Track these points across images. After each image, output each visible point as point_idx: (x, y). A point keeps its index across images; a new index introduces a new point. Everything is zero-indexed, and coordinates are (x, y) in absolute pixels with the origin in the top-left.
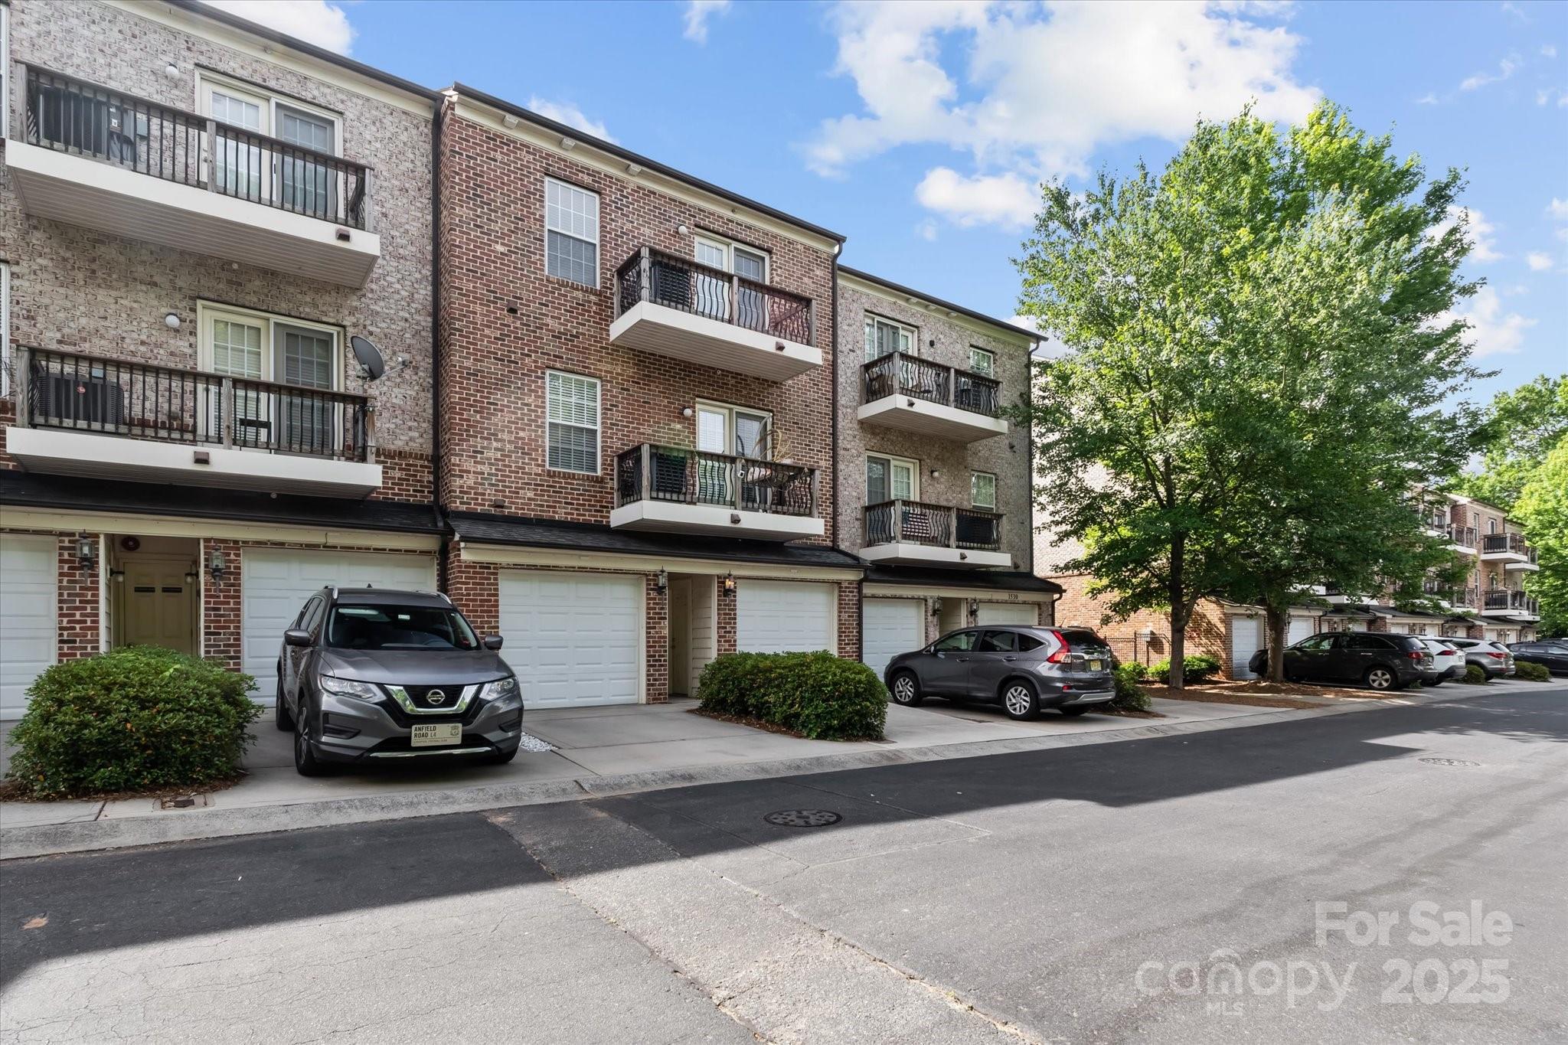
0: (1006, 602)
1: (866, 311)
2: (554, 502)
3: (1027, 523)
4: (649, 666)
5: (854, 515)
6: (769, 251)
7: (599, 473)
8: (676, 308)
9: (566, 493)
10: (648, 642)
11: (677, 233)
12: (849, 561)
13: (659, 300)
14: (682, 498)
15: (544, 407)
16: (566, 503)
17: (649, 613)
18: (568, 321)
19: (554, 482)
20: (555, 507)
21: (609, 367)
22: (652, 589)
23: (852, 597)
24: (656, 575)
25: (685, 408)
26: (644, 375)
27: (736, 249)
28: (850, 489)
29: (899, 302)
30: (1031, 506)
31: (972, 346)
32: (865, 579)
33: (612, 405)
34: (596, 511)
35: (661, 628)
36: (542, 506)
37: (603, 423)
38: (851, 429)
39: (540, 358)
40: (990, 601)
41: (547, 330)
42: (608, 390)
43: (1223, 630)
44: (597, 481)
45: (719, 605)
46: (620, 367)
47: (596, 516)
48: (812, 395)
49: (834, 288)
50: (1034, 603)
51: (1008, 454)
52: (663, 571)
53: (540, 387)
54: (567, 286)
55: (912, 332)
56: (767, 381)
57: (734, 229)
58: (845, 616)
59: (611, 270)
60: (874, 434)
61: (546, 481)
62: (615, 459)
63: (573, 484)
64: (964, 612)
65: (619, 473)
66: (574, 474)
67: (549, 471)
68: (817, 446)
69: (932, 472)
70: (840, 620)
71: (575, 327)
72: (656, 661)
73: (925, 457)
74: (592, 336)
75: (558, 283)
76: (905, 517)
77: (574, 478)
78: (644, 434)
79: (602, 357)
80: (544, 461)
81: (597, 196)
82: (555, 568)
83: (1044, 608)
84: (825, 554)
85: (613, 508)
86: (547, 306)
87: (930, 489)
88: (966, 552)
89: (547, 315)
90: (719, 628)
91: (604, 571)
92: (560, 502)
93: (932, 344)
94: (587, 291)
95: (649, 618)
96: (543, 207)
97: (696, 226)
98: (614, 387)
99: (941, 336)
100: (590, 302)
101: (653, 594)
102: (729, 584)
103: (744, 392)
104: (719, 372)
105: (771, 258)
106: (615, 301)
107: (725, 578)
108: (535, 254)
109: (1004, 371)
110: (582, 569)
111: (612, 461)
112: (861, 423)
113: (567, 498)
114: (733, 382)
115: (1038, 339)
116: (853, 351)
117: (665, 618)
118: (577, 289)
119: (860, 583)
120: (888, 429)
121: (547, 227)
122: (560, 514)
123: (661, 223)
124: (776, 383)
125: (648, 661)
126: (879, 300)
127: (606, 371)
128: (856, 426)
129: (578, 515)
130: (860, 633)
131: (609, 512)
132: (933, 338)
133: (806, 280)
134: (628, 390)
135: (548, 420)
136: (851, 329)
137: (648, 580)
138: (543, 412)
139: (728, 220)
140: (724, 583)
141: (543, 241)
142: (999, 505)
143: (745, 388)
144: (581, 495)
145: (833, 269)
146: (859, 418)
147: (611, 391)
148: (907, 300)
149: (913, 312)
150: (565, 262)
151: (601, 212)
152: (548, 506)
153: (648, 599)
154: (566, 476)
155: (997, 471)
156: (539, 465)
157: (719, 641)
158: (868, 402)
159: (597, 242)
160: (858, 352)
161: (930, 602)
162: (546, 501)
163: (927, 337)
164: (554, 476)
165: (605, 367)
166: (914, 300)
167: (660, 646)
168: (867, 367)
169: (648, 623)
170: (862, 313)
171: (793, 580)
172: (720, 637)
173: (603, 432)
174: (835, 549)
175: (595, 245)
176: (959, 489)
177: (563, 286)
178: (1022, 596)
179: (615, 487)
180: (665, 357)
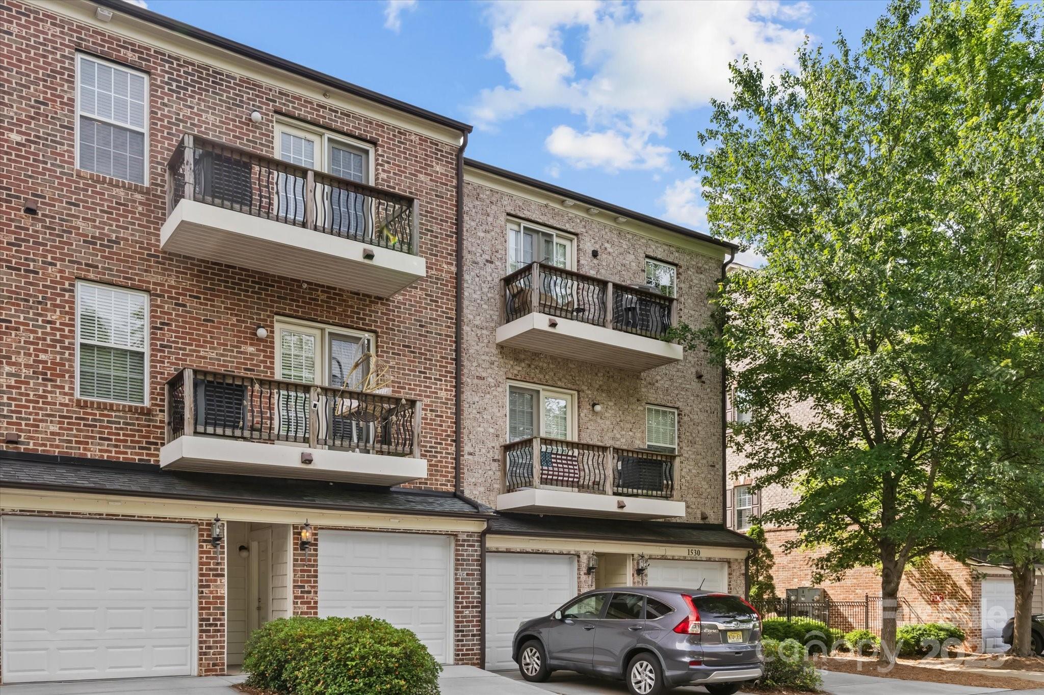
0: (685, 559)
1: (509, 214)
2: (86, 437)
3: (719, 466)
4: (201, 631)
5: (491, 455)
6: (374, 143)
7: (147, 403)
8: (232, 209)
9: (101, 427)
10: (201, 603)
11: (250, 120)
12: (467, 508)
13: (209, 199)
14: (238, 433)
15: (73, 326)
16: (101, 438)
17: (201, 569)
18: (105, 223)
19: (85, 413)
20: (87, 443)
21: (159, 279)
22: (205, 541)
23: (473, 552)
24: (209, 524)
25: (259, 327)
26: (205, 288)
27: (330, 140)
28: (486, 425)
29: (552, 204)
30: (725, 447)
31: (647, 257)
32: (488, 531)
33: (162, 324)
34: (140, 448)
35: (217, 586)
36: (70, 442)
37: (152, 344)
38: (487, 354)
39: (67, 267)
40: (664, 558)
41: (77, 234)
42: (158, 306)
43: (969, 593)
44: (142, 413)
45: (296, 560)
46: (174, 278)
47: (142, 454)
48: (428, 314)
49: (459, 188)
50: (722, 561)
51: (695, 385)
52: (217, 520)
53: (67, 302)
54: (104, 182)
55: (571, 240)
56: (369, 296)
57: (326, 117)
58: (462, 574)
59: (162, 164)
60: (517, 360)
61: (75, 412)
62: (166, 387)
63: (111, 416)
64: (630, 569)
65: (170, 403)
66: (111, 405)
67: (78, 401)
68: (435, 374)
69: (594, 405)
70: (456, 579)
71: (114, 231)
72: (210, 625)
73: (585, 388)
74: (137, 242)
75: (92, 178)
76: (546, 458)
77: (111, 409)
78: (205, 358)
79: (150, 266)
80: (72, 389)
81: (146, 77)
82: (76, 515)
83: (735, 566)
84: (441, 501)
85: (163, 444)
86: (78, 206)
87: (591, 426)
88: (626, 500)
89: (78, 217)
90: (295, 587)
91: (141, 519)
92: (93, 438)
93: (595, 254)
94: (130, 189)
95: (201, 575)
96: (73, 89)
97: (276, 112)
98: (167, 302)
99: (607, 245)
100: (135, 201)
101: (207, 547)
102: (306, 535)
103: (339, 309)
104: (305, 286)
105: (376, 151)
106: (167, 200)
107: (302, 528)
108: (63, 144)
109: (690, 287)
110: (111, 517)
111: (163, 389)
112: (501, 347)
113: (103, 433)
114: (324, 297)
115: (733, 249)
116: (491, 262)
117: (223, 575)
118: (117, 186)
119: (483, 535)
120: (536, 355)
121: (79, 111)
122: (94, 452)
123: (230, 109)
124: (381, 299)
125: (201, 625)
126: (525, 201)
127: (155, 284)
128: (494, 351)
129: (116, 452)
130: (482, 593)
131: (158, 450)
132: (597, 247)
133: (422, 177)
134: (185, 306)
135: (79, 340)
136: (489, 236)
137: (200, 530)
138: (71, 331)
139: (318, 105)
140: (300, 534)
141: (72, 129)
142: (683, 445)
143: (340, 305)
144: (121, 429)
145: (457, 165)
146: (499, 340)
147: (162, 307)
148: (563, 202)
149: (571, 218)
150: (104, 155)
151: (152, 95)
152: (77, 442)
153: (201, 552)
154: (101, 407)
155: (679, 404)
156: (65, 394)
157: (294, 603)
158: (508, 321)
159: (145, 130)
160: (498, 263)
161: (584, 559)
162: (76, 436)
163: (589, 247)
164: (86, 406)
165: (153, 278)
166: (570, 202)
167: (215, 608)
168: (508, 281)
169: (201, 581)
170: (503, 217)
171: (394, 531)
172: (296, 597)
173: (152, 355)
174: (457, 495)
175: (143, 134)
176: (629, 426)
177: (98, 181)
178: (706, 552)
179: (166, 420)
180: (234, 267)
